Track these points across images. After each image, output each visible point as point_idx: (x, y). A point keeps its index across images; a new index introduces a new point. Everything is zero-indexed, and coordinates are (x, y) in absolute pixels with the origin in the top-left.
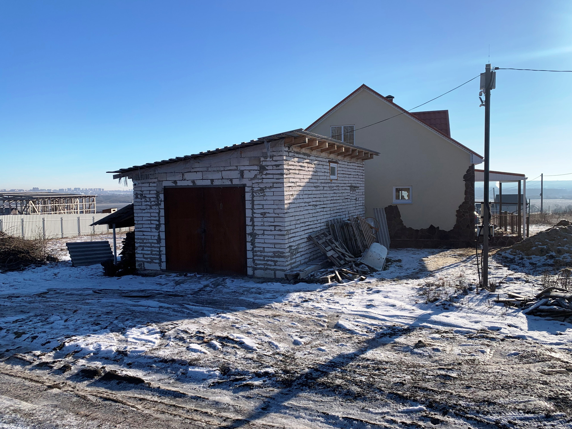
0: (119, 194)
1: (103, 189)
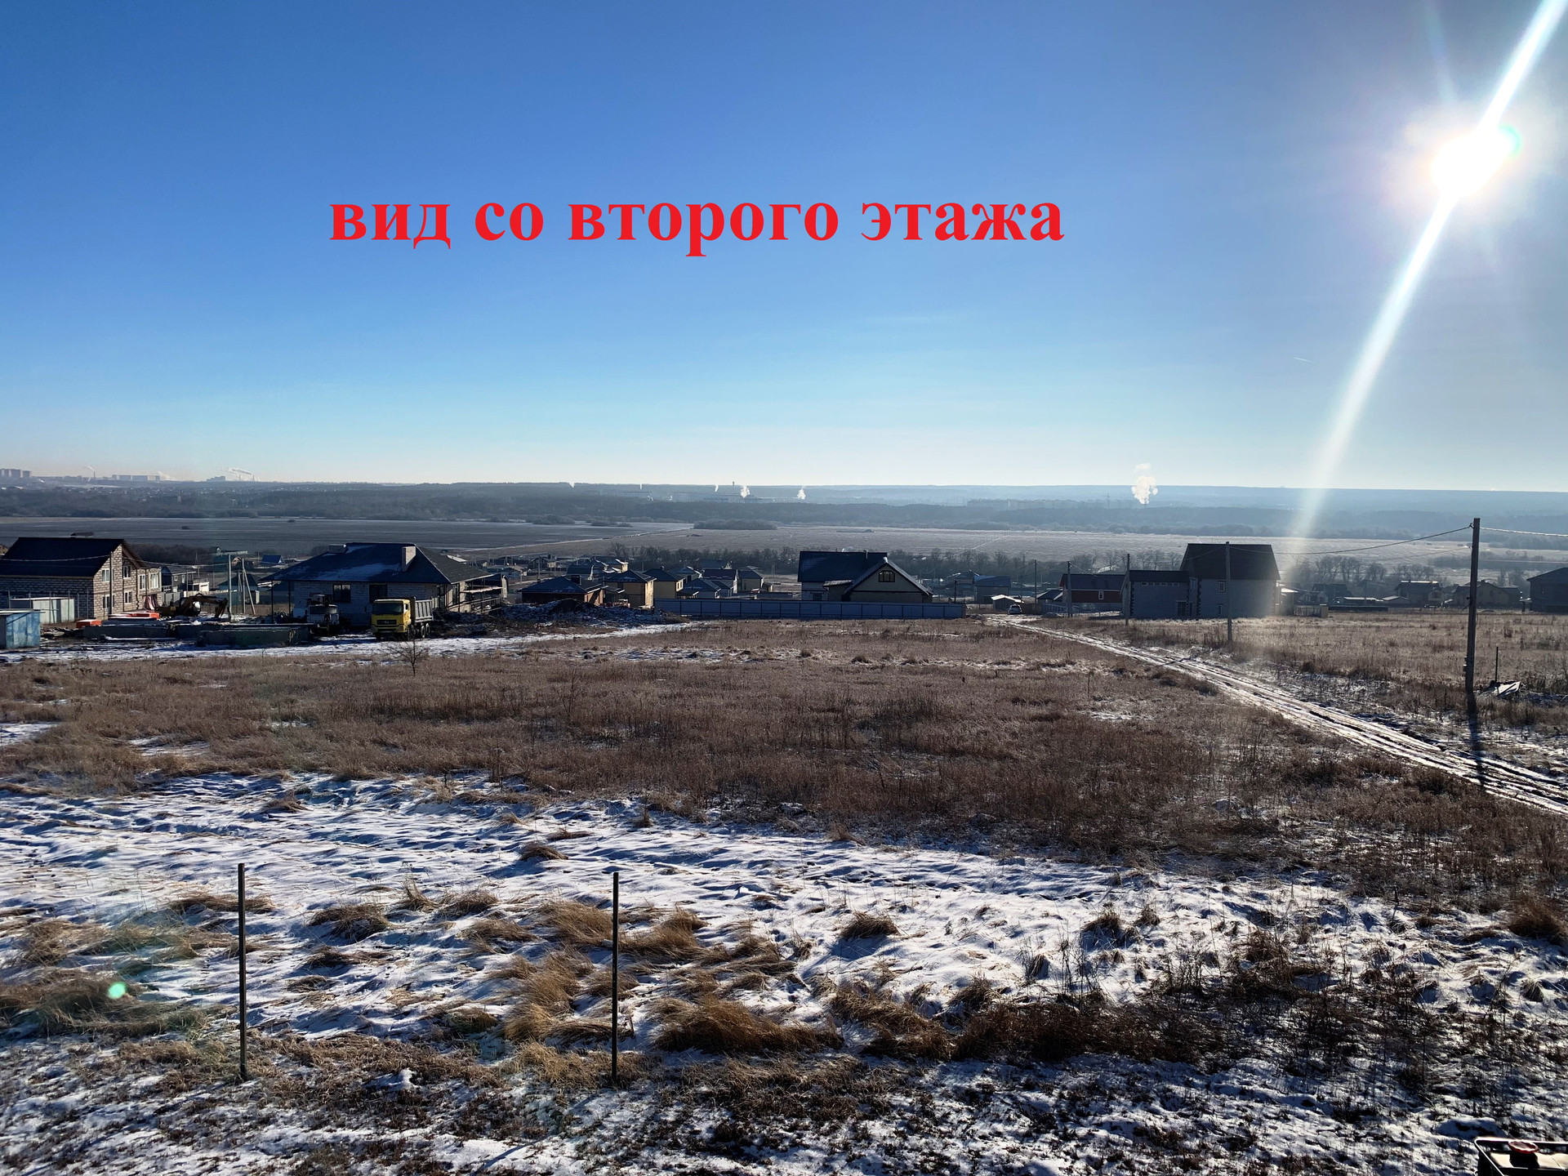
0: (77, 491)
1: (27, 473)
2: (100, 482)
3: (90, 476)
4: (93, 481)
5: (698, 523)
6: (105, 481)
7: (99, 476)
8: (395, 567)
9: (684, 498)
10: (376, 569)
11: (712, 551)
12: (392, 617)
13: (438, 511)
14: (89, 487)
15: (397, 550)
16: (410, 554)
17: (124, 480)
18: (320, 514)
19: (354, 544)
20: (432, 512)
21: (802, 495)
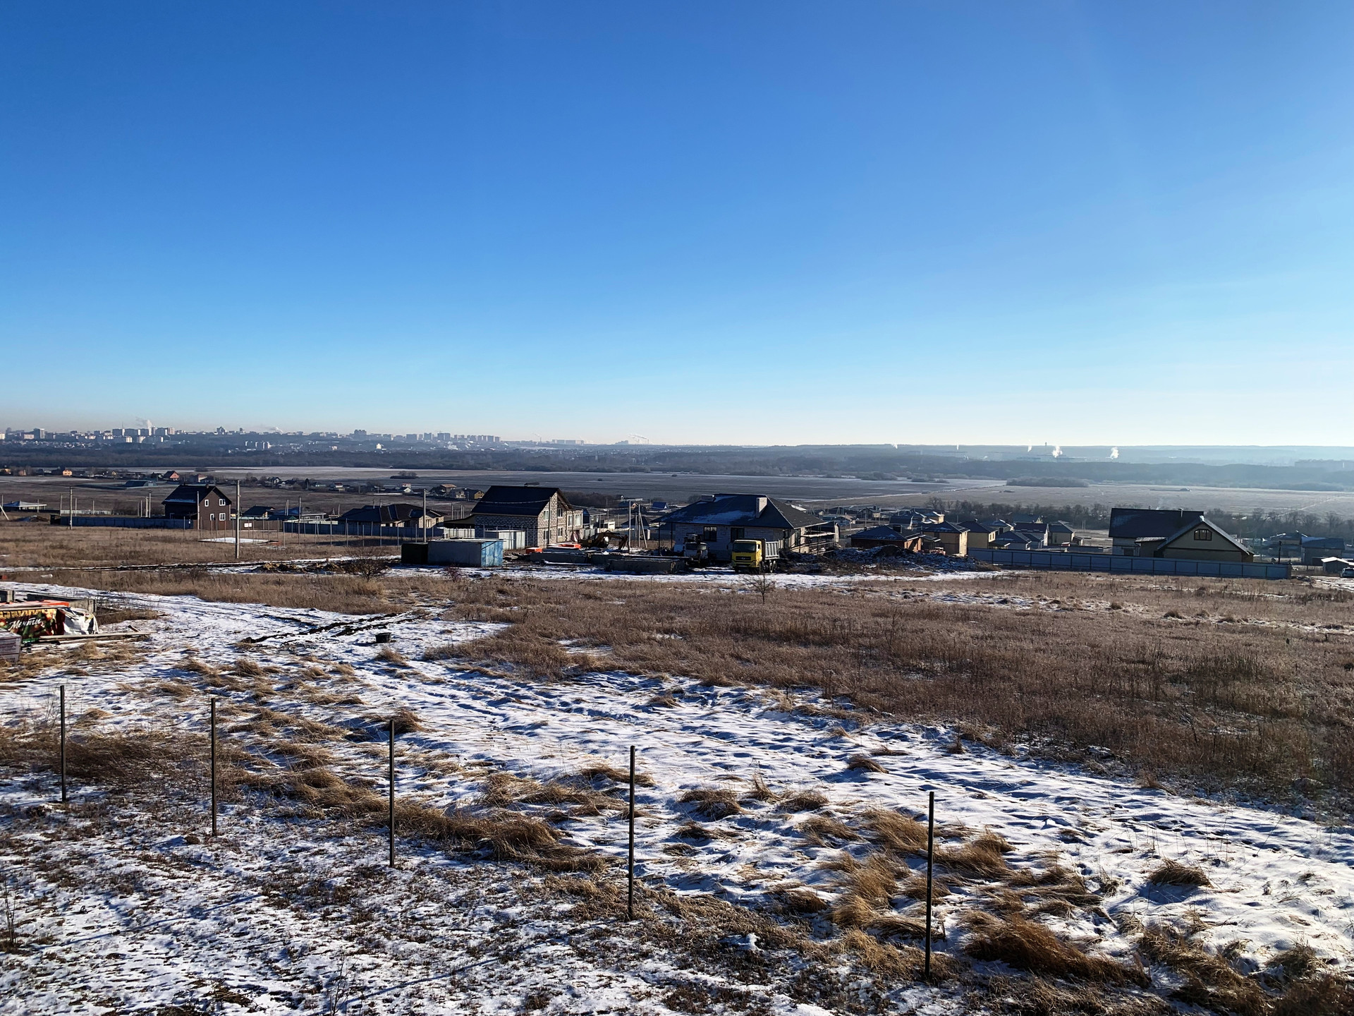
0: (529, 451)
2: (544, 445)
3: (538, 440)
4: (541, 444)
5: (1010, 480)
6: (547, 444)
7: (544, 441)
8: (751, 514)
9: (998, 458)
10: (735, 515)
11: (1024, 506)
12: (747, 555)
13: (785, 468)
14: (537, 448)
15: (753, 500)
16: (763, 504)
17: (560, 444)
18: (696, 470)
19: (720, 495)
20: (781, 469)
21: (1115, 454)
